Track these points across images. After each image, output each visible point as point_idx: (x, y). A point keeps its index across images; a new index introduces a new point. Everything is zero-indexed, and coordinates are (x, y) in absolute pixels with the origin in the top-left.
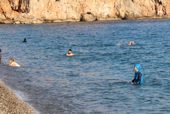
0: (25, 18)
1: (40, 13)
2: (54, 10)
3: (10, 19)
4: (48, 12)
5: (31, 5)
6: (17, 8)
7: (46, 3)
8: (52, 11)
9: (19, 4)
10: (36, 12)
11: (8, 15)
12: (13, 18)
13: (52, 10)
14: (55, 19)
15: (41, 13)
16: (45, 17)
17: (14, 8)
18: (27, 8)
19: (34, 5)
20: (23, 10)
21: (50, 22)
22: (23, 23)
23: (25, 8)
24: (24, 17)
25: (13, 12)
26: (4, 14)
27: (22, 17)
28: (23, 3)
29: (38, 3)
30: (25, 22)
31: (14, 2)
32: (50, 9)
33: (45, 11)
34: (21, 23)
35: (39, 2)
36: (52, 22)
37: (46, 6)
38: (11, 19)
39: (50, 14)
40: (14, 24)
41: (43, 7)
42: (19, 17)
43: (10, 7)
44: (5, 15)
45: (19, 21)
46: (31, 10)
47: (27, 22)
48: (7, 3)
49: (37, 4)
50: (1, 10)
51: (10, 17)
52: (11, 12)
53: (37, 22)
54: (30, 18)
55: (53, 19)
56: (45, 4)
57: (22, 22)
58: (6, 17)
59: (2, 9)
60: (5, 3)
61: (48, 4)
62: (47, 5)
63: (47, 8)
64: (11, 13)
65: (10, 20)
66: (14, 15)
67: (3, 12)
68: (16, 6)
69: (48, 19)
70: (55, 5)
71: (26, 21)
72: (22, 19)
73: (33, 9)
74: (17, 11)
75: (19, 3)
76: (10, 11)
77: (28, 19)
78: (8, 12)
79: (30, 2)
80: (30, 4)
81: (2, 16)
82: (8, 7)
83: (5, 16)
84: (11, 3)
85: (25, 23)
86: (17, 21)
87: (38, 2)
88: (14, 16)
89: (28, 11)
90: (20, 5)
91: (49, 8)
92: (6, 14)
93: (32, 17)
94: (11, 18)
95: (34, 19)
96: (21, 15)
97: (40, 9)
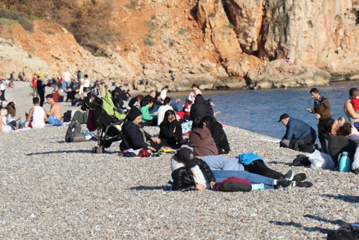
0: (284, 71)
1: (316, 57)
2: (352, 48)
3: (238, 76)
4: (337, 52)
5: (292, 37)
6: (255, 48)
7: (330, 29)
8: (347, 50)
9: (260, 37)
10: (305, 56)
11: (233, 67)
12: (246, 72)
13: (347, 48)
14: (354, 70)
15: (319, 56)
16: (329, 66)
17: (248, 48)
18: (282, 45)
19: (300, 36)
20: (272, 50)
21: (343, 79)
22: (278, 85)
23: (277, 46)
24: (280, 70)
25: (246, 58)
26: (222, 65)
27: (275, 70)
28: (272, 34)
29: (310, 32)
30: (285, 82)
31: (247, 32)
32: (341, 45)
33: (327, 52)
34: (274, 87)
35: (314, 28)
36: (348, 80)
37: (332, 39)
38: (241, 76)
39: (343, 58)
40: (255, 88)
41: (323, 41)
42: (268, 70)
43: (238, 45)
44: (226, 65)
45: (269, 81)
46: (292, 49)
47: (290, 82)
48: (231, 36)
49: (307, 35)
50: (216, 53)
51: (239, 70)
52: (241, 59)
53: (315, 81)
54: (297, 72)
55: (349, 71)
56: (329, 33)
57: (277, 82)
58: (229, 71)
59: (218, 52)
60: (225, 36)
61: (336, 33)
62: (334, 34)
63: (333, 43)
64: (242, 61)
65: (239, 78)
66: (248, 66)
67: (221, 60)
68: (253, 42)
69: (338, 72)
70: (354, 35)
71: (287, 80)
72: (275, 75)
73: (296, 47)
74: (256, 54)
75: (260, 33)
76: (237, 55)
77: (291, 74)
78: (234, 59)
79: (289, 29)
80: (289, 35)
81: (217, 70)
82: (233, 45)
83: (224, 70)
84: (241, 35)
85: (283, 87)
86: (263, 80)
87: (310, 29)
88: (249, 68)
89: (284, 53)
90: (262, 38)
91: (339, 43)
92: (228, 64)
93: (303, 70)
94: (241, 74)
95: (307, 74)
96: (273, 65)
97: (316, 45)
